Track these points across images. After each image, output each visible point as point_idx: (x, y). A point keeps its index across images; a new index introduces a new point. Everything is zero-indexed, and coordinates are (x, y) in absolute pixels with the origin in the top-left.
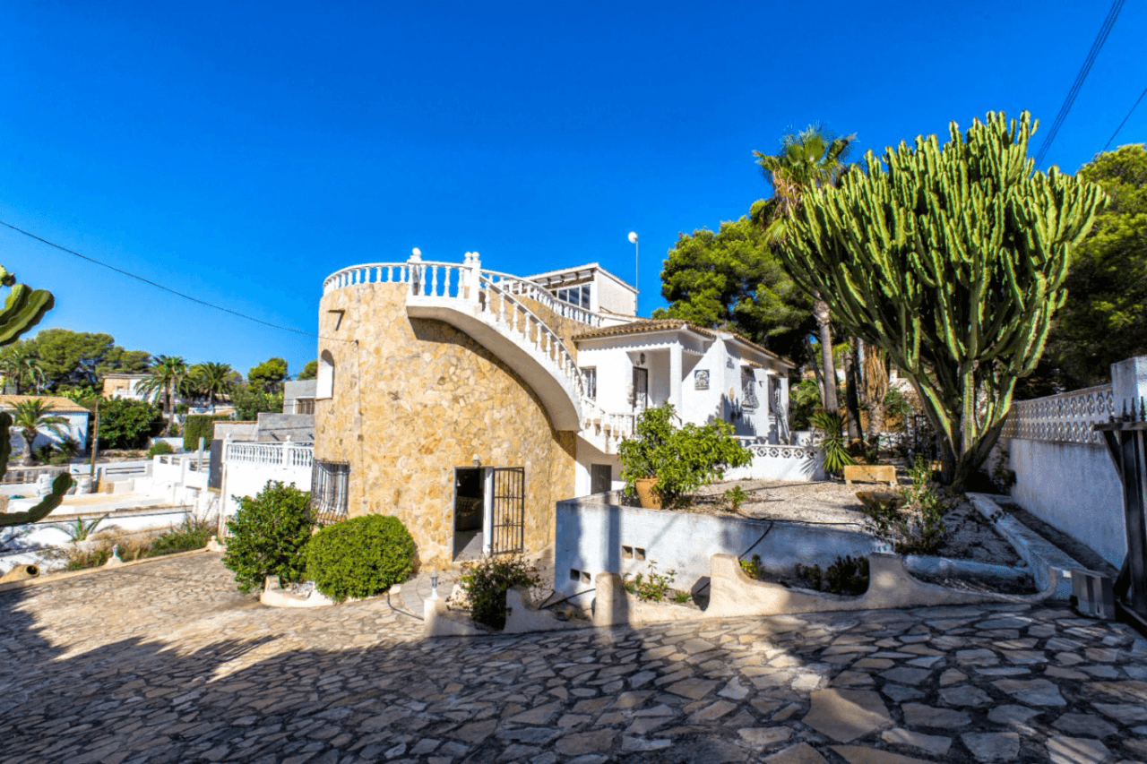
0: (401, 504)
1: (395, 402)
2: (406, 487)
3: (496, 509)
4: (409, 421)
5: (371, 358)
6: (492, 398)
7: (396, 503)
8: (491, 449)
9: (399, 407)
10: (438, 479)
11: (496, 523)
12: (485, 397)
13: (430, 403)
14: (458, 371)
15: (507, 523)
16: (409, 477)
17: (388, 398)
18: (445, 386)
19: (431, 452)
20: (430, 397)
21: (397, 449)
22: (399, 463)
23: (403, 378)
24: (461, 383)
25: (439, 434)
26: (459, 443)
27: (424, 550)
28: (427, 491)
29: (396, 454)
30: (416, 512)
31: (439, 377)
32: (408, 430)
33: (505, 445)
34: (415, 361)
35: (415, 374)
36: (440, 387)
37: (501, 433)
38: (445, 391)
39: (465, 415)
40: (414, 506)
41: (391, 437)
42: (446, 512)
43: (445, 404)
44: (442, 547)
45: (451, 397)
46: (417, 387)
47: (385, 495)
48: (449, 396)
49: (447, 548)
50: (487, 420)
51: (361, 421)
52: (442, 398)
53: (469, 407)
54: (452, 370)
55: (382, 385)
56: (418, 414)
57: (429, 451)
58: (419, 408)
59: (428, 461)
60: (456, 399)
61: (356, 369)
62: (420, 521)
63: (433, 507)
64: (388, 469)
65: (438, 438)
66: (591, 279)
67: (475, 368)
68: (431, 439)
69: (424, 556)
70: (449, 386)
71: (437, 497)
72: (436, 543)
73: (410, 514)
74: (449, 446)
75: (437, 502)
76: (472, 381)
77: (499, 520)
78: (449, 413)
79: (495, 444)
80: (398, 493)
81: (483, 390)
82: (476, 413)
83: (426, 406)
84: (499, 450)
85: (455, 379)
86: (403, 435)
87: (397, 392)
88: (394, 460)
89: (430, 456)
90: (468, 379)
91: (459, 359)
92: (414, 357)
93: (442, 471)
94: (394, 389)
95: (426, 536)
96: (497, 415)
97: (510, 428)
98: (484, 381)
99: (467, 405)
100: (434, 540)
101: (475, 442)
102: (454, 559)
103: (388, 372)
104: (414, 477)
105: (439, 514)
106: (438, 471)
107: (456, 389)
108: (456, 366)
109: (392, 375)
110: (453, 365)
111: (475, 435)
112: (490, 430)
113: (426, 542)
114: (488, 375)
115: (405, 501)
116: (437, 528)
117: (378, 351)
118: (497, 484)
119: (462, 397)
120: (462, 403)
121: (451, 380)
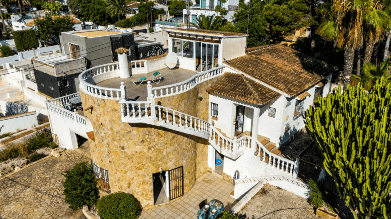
0: (131, 187)
1: (123, 151)
2: (132, 182)
3: (171, 184)
4: (130, 158)
5: (109, 132)
6: (166, 144)
7: (129, 187)
8: (167, 164)
9: (125, 152)
10: (145, 179)
11: (171, 189)
12: (163, 144)
13: (138, 151)
14: (150, 137)
15: (176, 188)
16: (133, 178)
17: (119, 149)
18: (145, 144)
19: (141, 169)
20: (138, 148)
21: (127, 168)
22: (128, 173)
23: (125, 141)
24: (152, 141)
25: (144, 163)
26: (153, 165)
27: (143, 203)
28: (141, 183)
29: (127, 170)
30: (137, 191)
31: (141, 140)
32: (130, 161)
33: (174, 160)
34: (130, 134)
35: (130, 139)
36: (142, 144)
37: (171, 156)
38: (145, 146)
39: (155, 154)
40: (136, 189)
41: (123, 163)
42: (150, 190)
43: (145, 151)
44: (149, 201)
45: (148, 148)
46: (132, 145)
47: (124, 184)
48: (147, 147)
49: (151, 201)
50: (164, 153)
51: (109, 155)
52: (144, 149)
53: (156, 150)
54: (147, 136)
55: (116, 143)
56: (133, 155)
57: (140, 169)
58: (134, 153)
59: (141, 172)
60: (150, 148)
61: (103, 134)
62: (139, 193)
63: (144, 188)
64: (124, 175)
65: (143, 164)
66: (219, 42)
67: (157, 133)
68: (140, 165)
69: (143, 205)
70: (146, 143)
71: (146, 185)
72: (147, 200)
73: (135, 191)
74: (148, 166)
75: (146, 187)
76: (156, 140)
77: (173, 187)
78: (148, 154)
79: (169, 161)
80: (129, 184)
81: (162, 142)
82: (160, 152)
83: (137, 152)
84: (171, 163)
85: (149, 140)
86: (128, 163)
87: (123, 146)
88: (126, 172)
89: (141, 171)
90: (154, 139)
91: (149, 132)
92: (128, 133)
93: (147, 176)
94: (122, 145)
95: (143, 198)
96: (169, 150)
97: (176, 153)
98: (162, 138)
99: (155, 150)
100: (146, 199)
101: (160, 163)
102: (155, 205)
103: (118, 138)
104: (135, 178)
105: (147, 191)
106: (145, 176)
107: (149, 144)
108: (149, 135)
109: (120, 139)
110: (147, 135)
111: (159, 160)
112: (166, 156)
113: (143, 200)
114: (164, 135)
115: (132, 186)
116: (147, 196)
117: (112, 129)
118: (171, 175)
119: (153, 147)
120: (153, 149)
121: (147, 141)
